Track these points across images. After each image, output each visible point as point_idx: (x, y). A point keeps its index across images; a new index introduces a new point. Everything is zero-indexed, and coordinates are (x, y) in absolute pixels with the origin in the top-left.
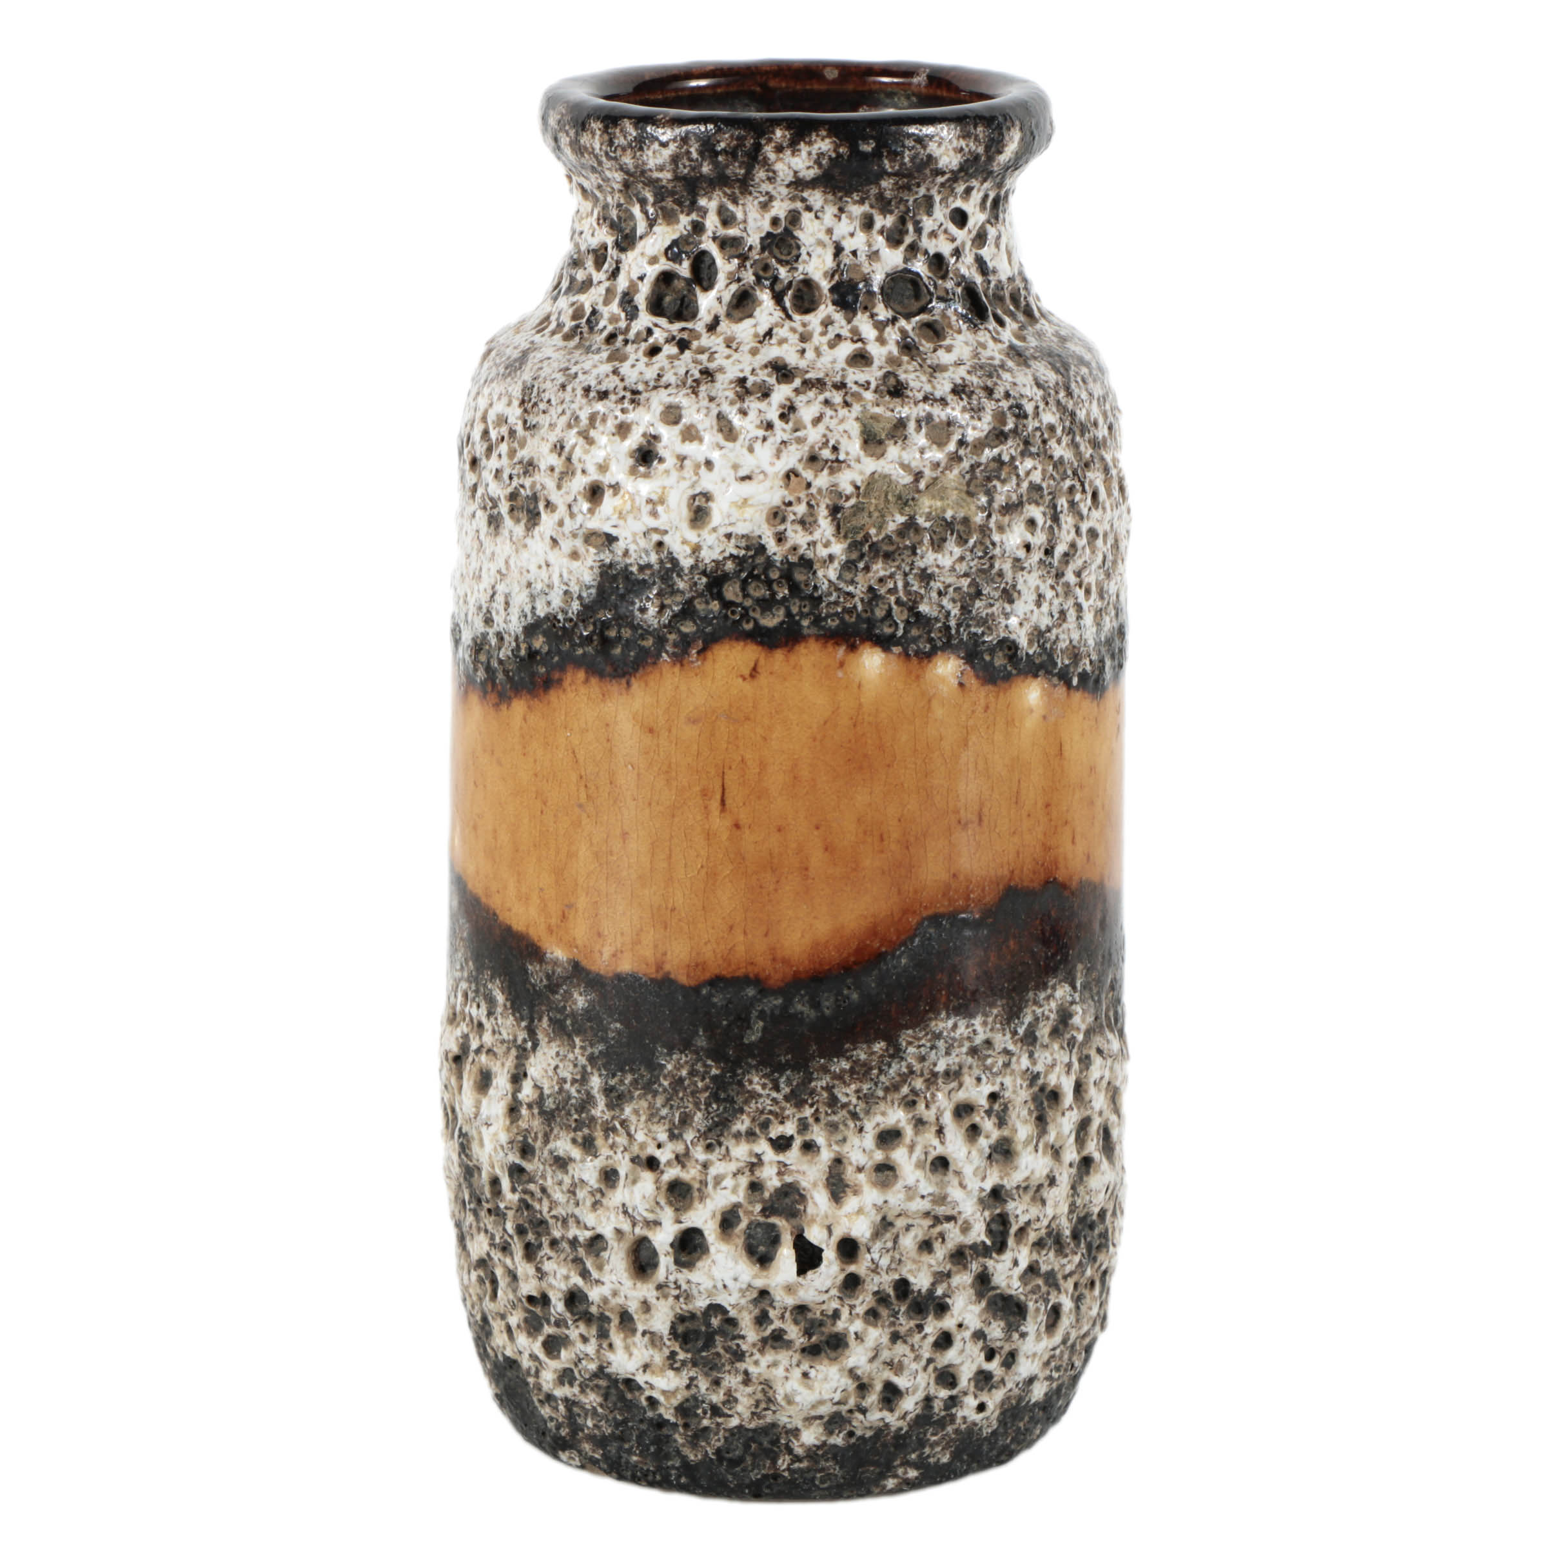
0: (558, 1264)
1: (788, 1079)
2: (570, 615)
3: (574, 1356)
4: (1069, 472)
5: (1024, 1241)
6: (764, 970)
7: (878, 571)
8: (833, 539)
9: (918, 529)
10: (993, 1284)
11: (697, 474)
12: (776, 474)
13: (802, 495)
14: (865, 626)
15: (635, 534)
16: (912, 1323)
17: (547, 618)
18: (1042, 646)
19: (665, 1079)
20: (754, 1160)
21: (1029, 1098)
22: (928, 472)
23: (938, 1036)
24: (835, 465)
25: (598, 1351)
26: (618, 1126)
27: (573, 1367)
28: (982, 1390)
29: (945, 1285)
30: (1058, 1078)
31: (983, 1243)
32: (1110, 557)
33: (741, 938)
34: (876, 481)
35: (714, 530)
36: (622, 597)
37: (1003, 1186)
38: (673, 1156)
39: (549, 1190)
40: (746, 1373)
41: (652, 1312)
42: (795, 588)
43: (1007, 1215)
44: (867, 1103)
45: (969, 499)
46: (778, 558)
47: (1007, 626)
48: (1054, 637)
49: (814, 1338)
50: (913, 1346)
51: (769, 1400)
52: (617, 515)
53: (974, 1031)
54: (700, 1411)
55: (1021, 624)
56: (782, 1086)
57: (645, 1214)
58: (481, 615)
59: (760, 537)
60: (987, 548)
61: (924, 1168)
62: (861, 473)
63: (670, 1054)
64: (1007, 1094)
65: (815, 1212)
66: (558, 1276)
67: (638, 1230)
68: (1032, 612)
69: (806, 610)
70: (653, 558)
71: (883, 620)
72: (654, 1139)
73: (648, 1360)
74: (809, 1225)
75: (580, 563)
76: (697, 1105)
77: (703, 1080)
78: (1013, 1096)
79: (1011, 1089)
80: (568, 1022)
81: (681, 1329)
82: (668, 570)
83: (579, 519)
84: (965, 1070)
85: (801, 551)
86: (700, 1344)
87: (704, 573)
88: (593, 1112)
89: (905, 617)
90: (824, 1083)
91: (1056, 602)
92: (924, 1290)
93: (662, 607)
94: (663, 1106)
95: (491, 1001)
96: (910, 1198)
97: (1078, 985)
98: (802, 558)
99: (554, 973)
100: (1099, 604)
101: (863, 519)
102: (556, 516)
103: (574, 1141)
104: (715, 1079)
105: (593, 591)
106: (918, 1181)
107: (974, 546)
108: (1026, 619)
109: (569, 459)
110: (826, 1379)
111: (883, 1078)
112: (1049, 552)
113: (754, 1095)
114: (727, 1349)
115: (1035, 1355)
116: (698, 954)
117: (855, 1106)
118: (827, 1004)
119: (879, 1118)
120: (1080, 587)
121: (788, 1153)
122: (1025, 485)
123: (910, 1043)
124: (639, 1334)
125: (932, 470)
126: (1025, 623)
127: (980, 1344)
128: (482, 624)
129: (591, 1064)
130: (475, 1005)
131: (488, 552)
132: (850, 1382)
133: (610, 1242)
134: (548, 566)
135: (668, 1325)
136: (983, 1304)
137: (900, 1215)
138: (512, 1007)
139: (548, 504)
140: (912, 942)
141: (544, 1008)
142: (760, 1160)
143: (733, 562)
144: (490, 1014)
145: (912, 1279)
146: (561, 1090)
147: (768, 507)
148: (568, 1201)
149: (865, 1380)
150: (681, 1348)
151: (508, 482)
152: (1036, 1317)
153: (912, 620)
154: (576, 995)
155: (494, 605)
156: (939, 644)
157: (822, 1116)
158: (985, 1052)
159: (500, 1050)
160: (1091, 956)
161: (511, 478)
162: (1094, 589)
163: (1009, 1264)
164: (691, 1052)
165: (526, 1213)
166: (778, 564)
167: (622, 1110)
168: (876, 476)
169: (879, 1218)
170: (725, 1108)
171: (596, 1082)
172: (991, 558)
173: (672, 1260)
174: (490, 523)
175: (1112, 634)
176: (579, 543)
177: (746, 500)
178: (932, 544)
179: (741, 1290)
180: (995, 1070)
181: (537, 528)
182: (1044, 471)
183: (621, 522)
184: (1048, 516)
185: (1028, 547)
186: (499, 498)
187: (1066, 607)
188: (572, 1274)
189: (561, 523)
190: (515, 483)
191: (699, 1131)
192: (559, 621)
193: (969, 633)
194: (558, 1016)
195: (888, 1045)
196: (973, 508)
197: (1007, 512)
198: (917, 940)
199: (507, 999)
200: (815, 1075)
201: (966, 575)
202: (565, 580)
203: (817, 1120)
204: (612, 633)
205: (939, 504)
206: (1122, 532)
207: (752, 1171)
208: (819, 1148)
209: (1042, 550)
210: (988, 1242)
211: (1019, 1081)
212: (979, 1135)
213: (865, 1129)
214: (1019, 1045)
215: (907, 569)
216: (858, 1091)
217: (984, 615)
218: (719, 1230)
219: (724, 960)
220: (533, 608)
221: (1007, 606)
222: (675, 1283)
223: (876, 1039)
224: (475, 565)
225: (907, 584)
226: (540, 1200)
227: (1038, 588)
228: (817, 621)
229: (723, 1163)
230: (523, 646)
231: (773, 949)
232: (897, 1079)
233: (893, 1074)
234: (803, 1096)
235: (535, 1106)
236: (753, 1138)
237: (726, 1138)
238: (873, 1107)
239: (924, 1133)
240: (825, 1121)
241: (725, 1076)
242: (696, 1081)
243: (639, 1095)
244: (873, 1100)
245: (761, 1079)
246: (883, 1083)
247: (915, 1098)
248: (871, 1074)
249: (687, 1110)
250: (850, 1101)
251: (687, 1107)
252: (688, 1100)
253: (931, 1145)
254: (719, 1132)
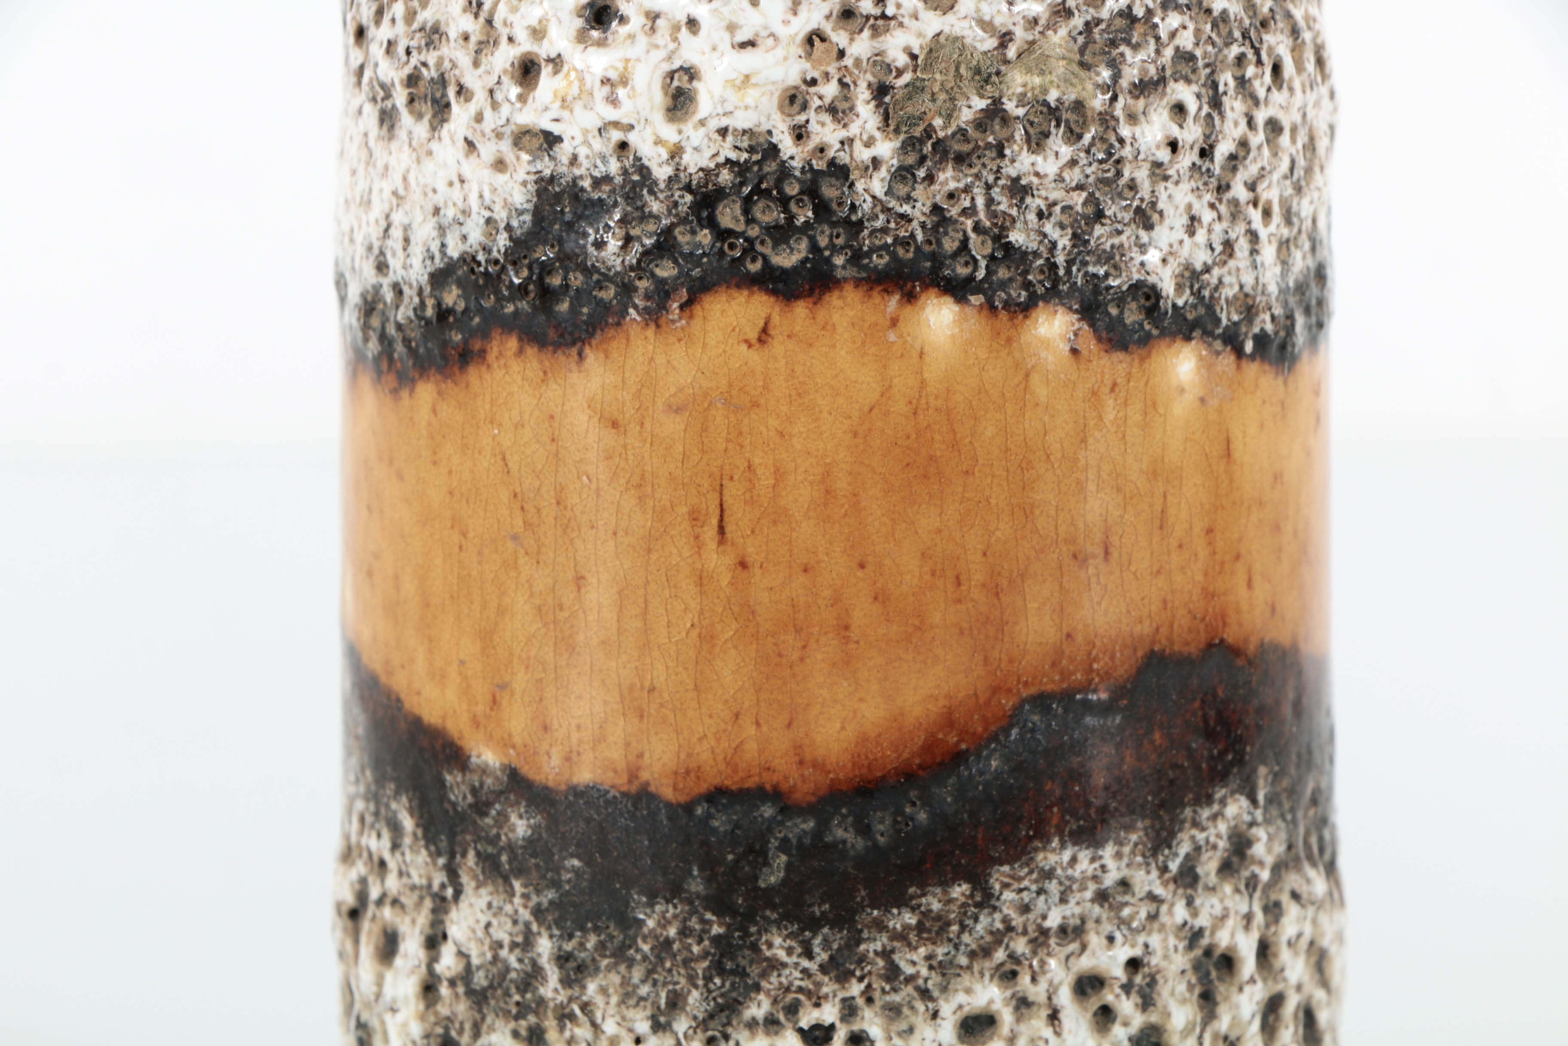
1: (825, 940)
2: (495, 254)
4: (1237, 34)
6: (786, 778)
7: (946, 182)
8: (878, 135)
9: (1006, 119)
11: (675, 39)
12: (793, 38)
13: (832, 69)
14: (928, 264)
15: (585, 132)
17: (463, 259)
18: (1198, 294)
19: (645, 941)
21: (1188, 966)
22: (1020, 34)
23: (1049, 875)
24: (880, 22)
26: (577, 1011)
30: (1233, 935)
32: (1301, 162)
33: (752, 731)
34: (943, 47)
35: (702, 123)
36: (570, 226)
42: (822, 209)
44: (944, 975)
45: (1083, 74)
46: (797, 164)
47: (1142, 264)
48: (1214, 281)
52: (558, 104)
53: (1103, 867)
55: (1164, 261)
56: (817, 950)
58: (372, 259)
59: (770, 133)
60: (1111, 146)
62: (920, 35)
63: (651, 904)
64: (1154, 961)
68: (1181, 242)
69: (840, 241)
70: (614, 167)
71: (955, 255)
72: (630, 1030)
75: (508, 175)
76: (692, 979)
77: (699, 943)
78: (1163, 964)
79: (1160, 953)
80: (504, 858)
82: (635, 184)
83: (505, 110)
84: (1090, 925)
85: (831, 153)
87: (688, 188)
88: (542, 991)
89: (988, 251)
90: (878, 946)
91: (1218, 228)
93: (628, 240)
94: (643, 982)
95: (396, 828)
97: (1261, 797)
98: (832, 163)
99: (482, 784)
100: (1285, 232)
101: (923, 104)
102: (472, 108)
103: (515, 1034)
104: (717, 940)
105: (527, 218)
107: (1092, 144)
108: (1171, 253)
109: (489, 22)
111: (966, 938)
112: (1206, 153)
113: (775, 965)
116: (689, 755)
117: (926, 980)
118: (881, 827)
119: (962, 998)
120: (1255, 205)
122: (1169, 52)
123: (1006, 886)
125: (1026, 30)
126: (1171, 259)
128: (373, 272)
129: (537, 919)
130: (374, 835)
131: (380, 164)
134: (462, 181)
138: (426, 837)
139: (461, 90)
140: (1008, 735)
141: (469, 837)
143: (731, 171)
144: (395, 846)
146: (496, 958)
147: (781, 87)
151: (404, 58)
153: (999, 254)
154: (514, 818)
155: (389, 243)
156: (1040, 290)
157: (877, 995)
158: (1119, 898)
159: (409, 900)
160: (1280, 755)
161: (408, 52)
162: (1276, 209)
164: (681, 901)
166: (797, 173)
167: (583, 987)
168: (942, 39)
170: (733, 984)
171: (545, 946)
172: (1118, 162)
174: (382, 121)
175: (1306, 276)
176: (505, 147)
177: (747, 77)
178: (1028, 141)
180: (1135, 924)
181: (446, 126)
182: (1198, 32)
183: (565, 114)
184: (1205, 100)
185: (1174, 146)
186: (393, 84)
187: (1233, 235)
189: (479, 118)
190: (414, 60)
191: (695, 1018)
192: (479, 264)
193: (1086, 274)
194: (490, 849)
195: (974, 889)
196: (1089, 86)
197: (1142, 93)
198: (1014, 732)
199: (417, 825)
200: (865, 934)
201: (1080, 187)
202: (487, 202)
203: (870, 1001)
204: (556, 281)
205: (1037, 80)
206: (1321, 127)
209: (1196, 150)
211: (1172, 941)
212: (1113, 1021)
213: (941, 1014)
214: (1172, 887)
215: (991, 179)
216: (929, 958)
217: (1107, 247)
219: (728, 764)
220: (443, 245)
221: (1142, 233)
223: (955, 879)
224: (362, 185)
225: (990, 202)
227: (1189, 207)
228: (857, 257)
230: (430, 303)
231: (798, 748)
232: (988, 938)
233: (982, 932)
234: (847, 965)
235: (459, 983)
236: (775, 1028)
237: (735, 1029)
238: (952, 981)
239: (1029, 1019)
240: (882, 1003)
241: (733, 937)
242: (690, 945)
243: (607, 966)
244: (952, 971)
245: (784, 941)
246: (967, 945)
247: (1015, 967)
248: (948, 932)
249: (678, 987)
250: (918, 972)
251: (677, 983)
252: (679, 973)
253: (1040, 1038)
254: (725, 1020)
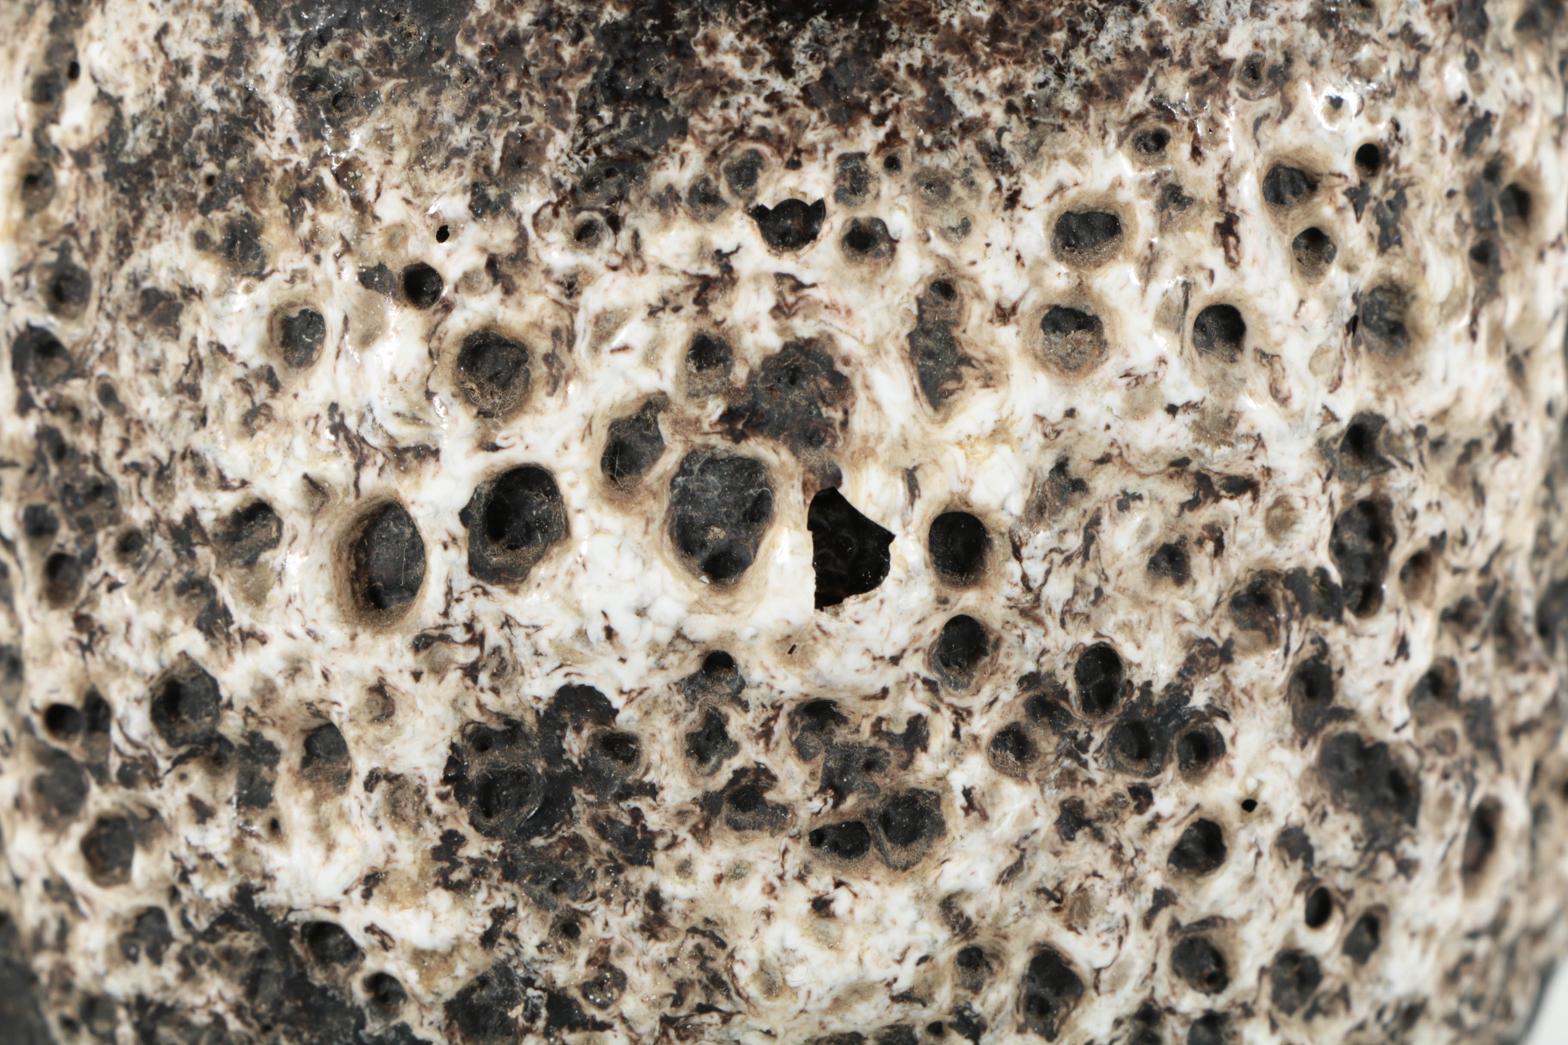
0: (139, 600)
1: (817, 40)
3: (168, 865)
5: (1426, 594)
10: (1339, 701)
16: (1121, 783)
19: (469, 39)
20: (711, 270)
21: (1459, 186)
25: (238, 844)
26: (329, 180)
27: (162, 902)
28: (1290, 1010)
29: (1213, 681)
30: (1536, 148)
31: (1322, 572)
37: (1381, 420)
38: (482, 261)
39: (124, 394)
40: (654, 898)
41: (399, 717)
43: (1387, 504)
44: (1033, 124)
49: (850, 801)
50: (1119, 848)
51: (716, 983)
54: (516, 1013)
56: (800, 58)
57: (395, 427)
61: (1178, 330)
64: (1406, 160)
65: (873, 428)
66: (138, 633)
67: (369, 479)
72: (430, 214)
73: (379, 861)
74: (855, 466)
76: (555, 112)
77: (575, 42)
78: (1420, 169)
79: (1416, 145)
81: (475, 769)
84: (1301, 67)
86: (531, 810)
88: (260, 149)
90: (916, 58)
92: (1158, 688)
94: (460, 120)
96: (1138, 412)
103: (201, 241)
104: (610, 33)
106: (1162, 361)
110: (877, 922)
111: (1079, 57)
113: (719, 84)
114: (603, 827)
115: (1430, 933)
117: (1000, 132)
119: (1064, 171)
121: (806, 251)
124: (356, 785)
127: (1296, 870)
129: (260, 13)
132: (943, 934)
133: (289, 520)
135: (442, 752)
136: (1313, 753)
137: (1105, 460)
142: (728, 269)
145: (1127, 651)
146: (172, 95)
148: (176, 417)
149: (983, 939)
150: (472, 823)
152: (1440, 822)
157: (906, 152)
163: (1385, 647)
165: (54, 470)
167: (343, 134)
169: (1048, 463)
170: (635, 121)
171: (271, 62)
173: (464, 559)
179: (654, 647)
180: (1378, 80)
188: (177, 624)
191: (558, 185)
200: (893, 33)
203: (892, 164)
207: (701, 301)
208: (893, 243)
210: (1336, 576)
211: (1439, 128)
212: (1329, 259)
213: (1024, 198)
214: (1443, 24)
216: (1008, 88)
218: (599, 474)
222: (469, 627)
226: (97, 425)
229: (621, 277)
232: (1120, 64)
233: (1109, 49)
234: (855, 92)
235: (95, 157)
236: (710, 209)
237: (633, 208)
238: (1048, 140)
239: (1182, 229)
240: (916, 169)
241: (642, 28)
242: (558, 44)
243: (390, 95)
244: (1050, 120)
245: (740, 38)
246: (1080, 72)
247: (1163, 125)
248: (1047, 44)
249: (527, 127)
250: (987, 116)
251: (528, 120)
252: (532, 101)
253: (1201, 267)
254: (614, 192)
